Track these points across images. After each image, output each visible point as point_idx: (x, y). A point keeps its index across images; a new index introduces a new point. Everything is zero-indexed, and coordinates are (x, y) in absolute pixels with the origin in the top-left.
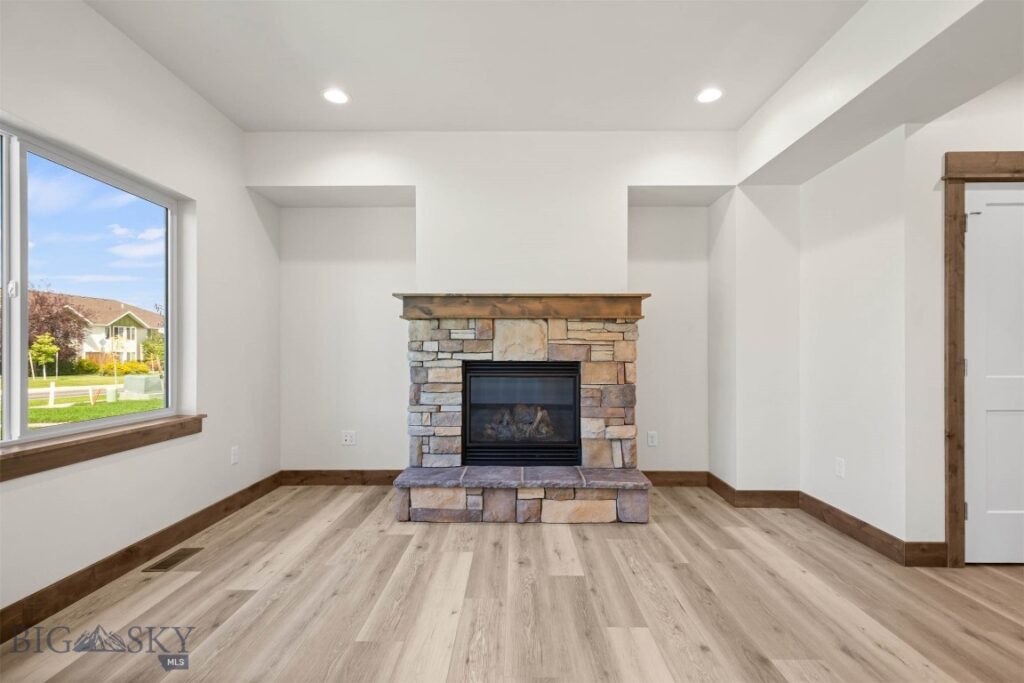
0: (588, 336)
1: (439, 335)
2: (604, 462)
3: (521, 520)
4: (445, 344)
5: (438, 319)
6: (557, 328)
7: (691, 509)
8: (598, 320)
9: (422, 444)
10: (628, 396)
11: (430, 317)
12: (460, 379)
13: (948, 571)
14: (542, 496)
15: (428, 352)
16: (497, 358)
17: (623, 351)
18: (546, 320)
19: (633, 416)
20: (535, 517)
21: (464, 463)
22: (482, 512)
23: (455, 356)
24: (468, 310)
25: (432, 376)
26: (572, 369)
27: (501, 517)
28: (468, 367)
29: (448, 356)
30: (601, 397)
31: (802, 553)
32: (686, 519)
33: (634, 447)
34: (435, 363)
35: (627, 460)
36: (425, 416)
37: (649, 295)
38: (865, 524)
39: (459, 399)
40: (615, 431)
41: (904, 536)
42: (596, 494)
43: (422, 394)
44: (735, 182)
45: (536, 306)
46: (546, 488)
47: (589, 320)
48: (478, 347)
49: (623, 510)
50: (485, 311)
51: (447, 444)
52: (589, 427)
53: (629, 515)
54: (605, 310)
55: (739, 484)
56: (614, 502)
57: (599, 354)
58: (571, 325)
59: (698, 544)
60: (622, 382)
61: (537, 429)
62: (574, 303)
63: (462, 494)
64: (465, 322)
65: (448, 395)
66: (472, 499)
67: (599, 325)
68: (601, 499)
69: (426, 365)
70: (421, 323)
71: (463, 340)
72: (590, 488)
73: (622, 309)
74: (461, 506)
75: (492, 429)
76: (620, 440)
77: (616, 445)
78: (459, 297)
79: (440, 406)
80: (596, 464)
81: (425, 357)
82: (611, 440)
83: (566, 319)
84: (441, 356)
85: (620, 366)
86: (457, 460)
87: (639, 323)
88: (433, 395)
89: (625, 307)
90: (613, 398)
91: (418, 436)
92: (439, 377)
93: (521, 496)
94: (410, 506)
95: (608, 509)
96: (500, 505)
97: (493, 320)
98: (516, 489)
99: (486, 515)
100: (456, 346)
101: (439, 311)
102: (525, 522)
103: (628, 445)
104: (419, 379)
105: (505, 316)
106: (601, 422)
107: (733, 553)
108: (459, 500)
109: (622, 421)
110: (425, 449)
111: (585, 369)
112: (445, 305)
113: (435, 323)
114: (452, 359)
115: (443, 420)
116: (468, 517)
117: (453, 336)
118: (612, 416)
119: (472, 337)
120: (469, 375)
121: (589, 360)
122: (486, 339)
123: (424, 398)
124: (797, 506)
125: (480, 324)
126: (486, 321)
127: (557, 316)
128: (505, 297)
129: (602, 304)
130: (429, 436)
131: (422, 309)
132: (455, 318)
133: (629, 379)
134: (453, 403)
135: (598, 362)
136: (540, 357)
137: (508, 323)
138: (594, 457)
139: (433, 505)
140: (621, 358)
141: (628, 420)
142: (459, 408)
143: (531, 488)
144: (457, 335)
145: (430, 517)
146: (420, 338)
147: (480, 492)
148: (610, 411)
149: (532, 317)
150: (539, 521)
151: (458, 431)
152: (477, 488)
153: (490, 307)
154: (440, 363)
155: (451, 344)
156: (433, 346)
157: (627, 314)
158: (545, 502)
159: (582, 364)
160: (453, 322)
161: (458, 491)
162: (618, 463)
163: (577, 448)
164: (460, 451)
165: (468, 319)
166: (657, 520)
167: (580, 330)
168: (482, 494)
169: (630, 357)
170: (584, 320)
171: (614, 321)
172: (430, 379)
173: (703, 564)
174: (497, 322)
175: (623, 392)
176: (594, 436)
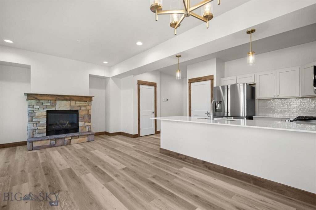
0: (80, 104)
1: (39, 104)
2: (84, 131)
3: (65, 144)
4: (41, 106)
5: (39, 100)
6: (73, 103)
7: (102, 138)
8: (83, 101)
9: (33, 132)
10: (89, 117)
11: (36, 99)
12: (46, 115)
13: (138, 138)
14: (71, 138)
15: (35, 108)
16: (57, 109)
17: (88, 108)
18: (70, 101)
19: (91, 121)
20: (69, 143)
21: (47, 135)
22: (55, 144)
23: (44, 109)
24: (49, 98)
25: (37, 114)
26: (77, 112)
27: (60, 145)
28: (48, 112)
29: (42, 109)
30: (83, 117)
31: (120, 139)
32: (102, 139)
33: (91, 127)
34: (38, 111)
35: (89, 130)
36: (34, 125)
37: (94, 97)
38: (129, 134)
39: (46, 120)
40: (86, 124)
41: (133, 134)
42: (83, 136)
43: (33, 119)
44: (110, 77)
45: (68, 98)
46: (71, 137)
47: (81, 101)
48: (51, 107)
49: (89, 139)
50: (54, 98)
51: (42, 131)
52: (81, 124)
53: (90, 140)
54: (84, 99)
55: (111, 132)
56: (87, 138)
57: (83, 108)
58: (76, 102)
59: (104, 141)
60: (88, 114)
61: (67, 126)
62: (77, 98)
63: (49, 141)
64: (47, 101)
65: (42, 119)
66: (52, 142)
67: (83, 102)
68: (85, 137)
69: (35, 111)
70: (33, 101)
71: (47, 105)
72: (82, 135)
73: (88, 99)
74: (49, 144)
75: (54, 127)
76: (88, 126)
77: (87, 127)
78: (47, 95)
79: (39, 122)
80: (83, 131)
81: (34, 110)
82: (86, 126)
83: (75, 101)
84: (39, 109)
85: (88, 111)
86: (45, 135)
87: (92, 102)
88: (37, 119)
89: (89, 99)
90: (86, 117)
91: (32, 130)
92: (39, 115)
93: (65, 139)
94: (33, 146)
95: (86, 139)
96: (60, 142)
97: (56, 100)
98: (64, 138)
99: (56, 145)
100: (45, 107)
101: (39, 98)
102: (67, 145)
103: (89, 127)
104: (32, 115)
105: (59, 100)
106: (84, 123)
107: (110, 141)
108: (49, 143)
109: (88, 122)
110: (34, 133)
111: (80, 112)
112: (42, 97)
113: (38, 101)
114: (43, 110)
115: (40, 125)
116: (51, 146)
117: (43, 104)
118: (86, 121)
119: (50, 104)
120: (48, 114)
121: (81, 110)
122: (54, 105)
123: (34, 120)
124: (120, 134)
125: (52, 101)
126: (54, 101)
127: (73, 100)
128: (59, 96)
129: (84, 98)
130: (36, 130)
131: (34, 97)
132: (44, 100)
133: (90, 113)
134: (44, 121)
135: (83, 110)
136: (69, 109)
137: (60, 101)
138: (82, 130)
139: (40, 145)
140: (88, 109)
141: (90, 122)
142: (46, 122)
143: (68, 137)
144: (45, 104)
145: (39, 148)
146: (33, 104)
147: (54, 140)
148: (86, 120)
149: (67, 100)
150: (70, 144)
151: (45, 127)
152: (54, 139)
153: (55, 98)
154: (40, 111)
155: (43, 106)
156: (38, 107)
157: (89, 100)
158: (71, 140)
159: (79, 111)
160: (44, 101)
161: (48, 141)
162: (87, 131)
163: (77, 129)
164: (46, 132)
165: (48, 100)
166: (96, 140)
167: (78, 103)
168: (55, 140)
169: (90, 109)
170: (79, 101)
171: (86, 101)
172: (36, 115)
173: (105, 143)
174: (57, 101)
175: (88, 116)
176: (81, 126)
